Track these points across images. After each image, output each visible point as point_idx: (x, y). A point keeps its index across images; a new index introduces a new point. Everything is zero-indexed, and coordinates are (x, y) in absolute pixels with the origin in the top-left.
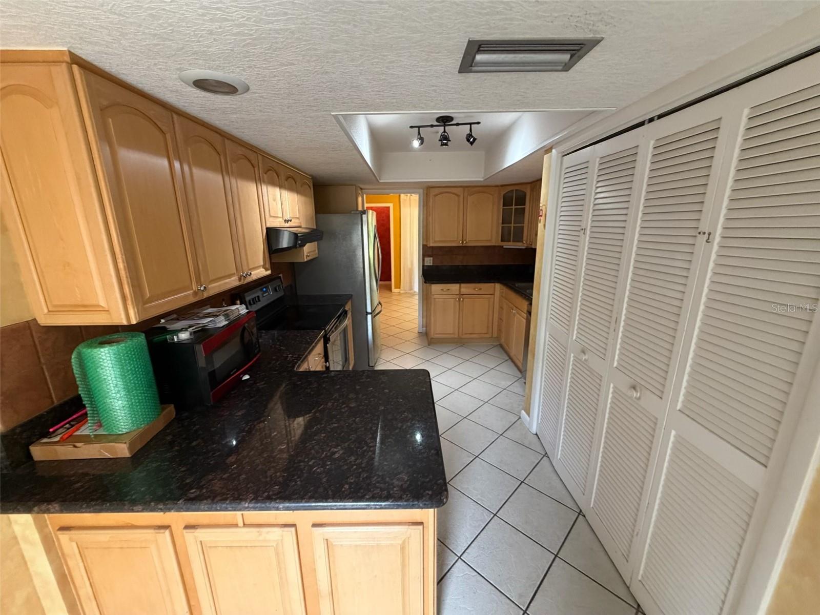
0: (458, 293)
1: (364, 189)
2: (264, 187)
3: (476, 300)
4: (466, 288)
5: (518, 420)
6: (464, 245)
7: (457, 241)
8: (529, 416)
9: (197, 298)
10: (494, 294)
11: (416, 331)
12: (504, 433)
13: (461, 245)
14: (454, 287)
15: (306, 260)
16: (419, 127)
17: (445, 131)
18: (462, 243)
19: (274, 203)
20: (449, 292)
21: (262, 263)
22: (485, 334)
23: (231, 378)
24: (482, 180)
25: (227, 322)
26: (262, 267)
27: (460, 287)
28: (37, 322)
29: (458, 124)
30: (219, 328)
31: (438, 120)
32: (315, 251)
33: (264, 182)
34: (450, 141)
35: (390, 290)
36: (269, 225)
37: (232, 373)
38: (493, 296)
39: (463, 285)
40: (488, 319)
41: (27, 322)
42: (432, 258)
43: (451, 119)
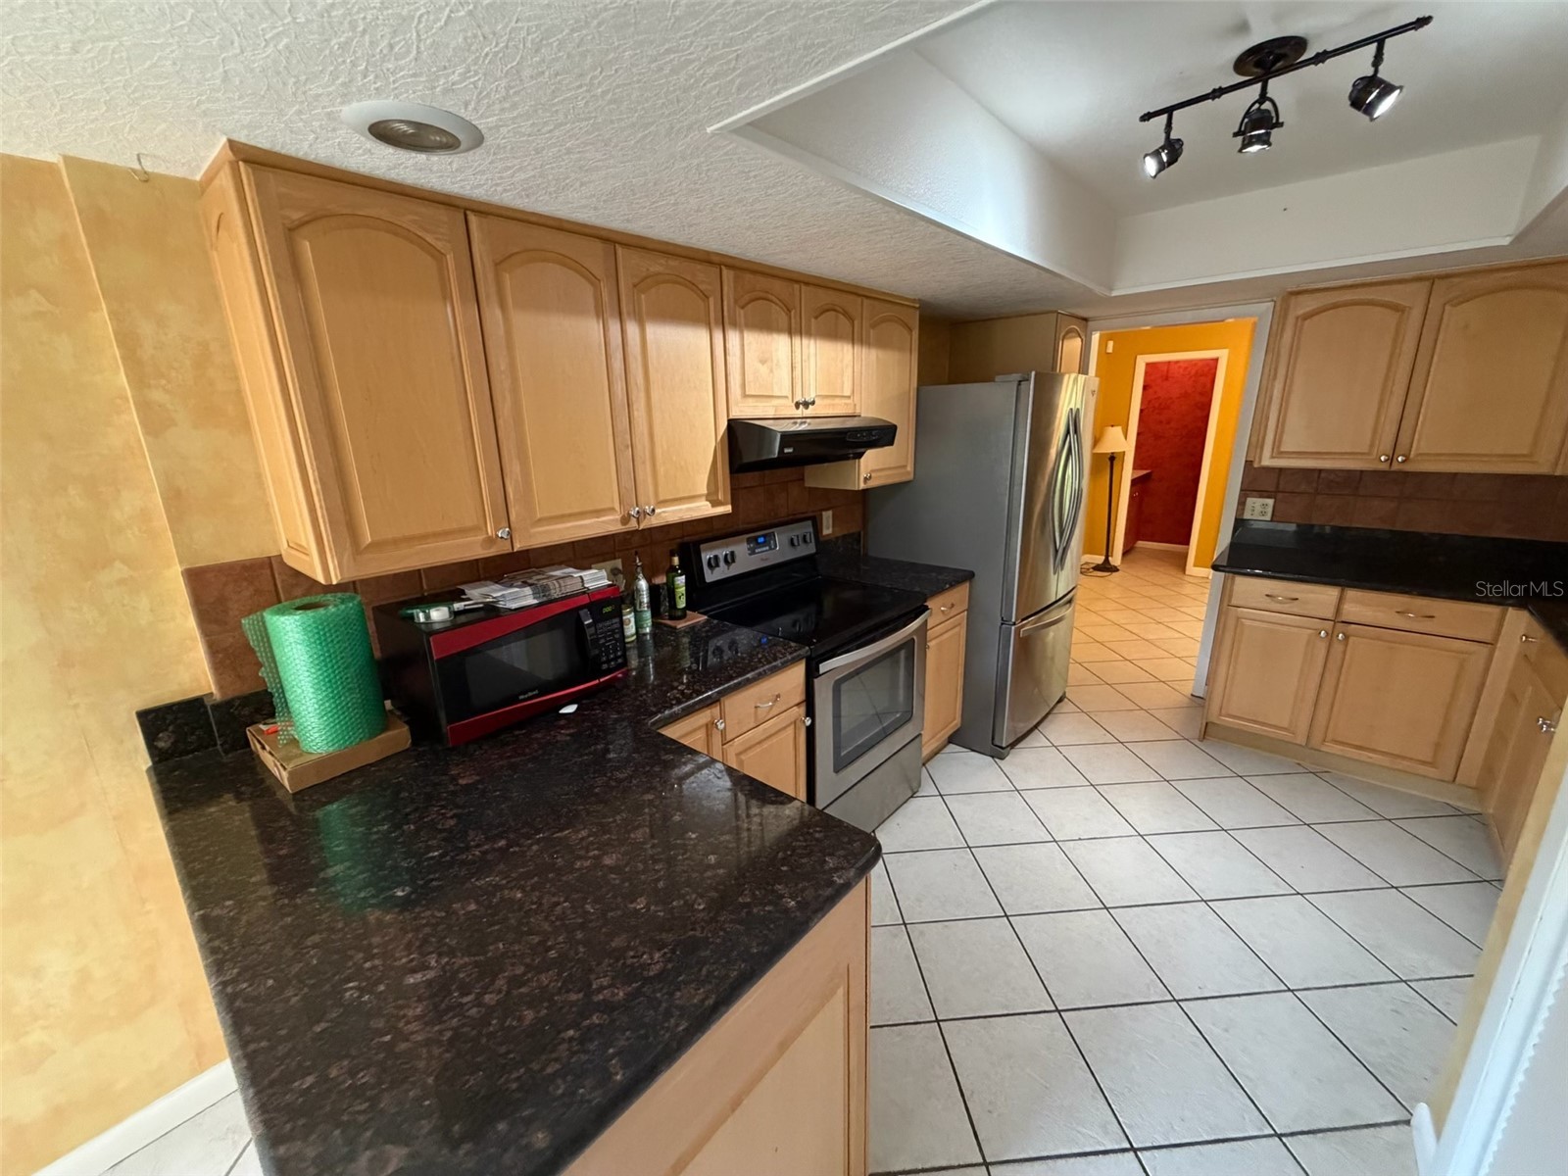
0: (1330, 615)
1: (1094, 319)
2: (733, 337)
3: (1406, 647)
4: (1364, 605)
5: (1395, 1123)
6: (1395, 467)
7: (1369, 454)
8: (1438, 1134)
9: (492, 550)
10: (1491, 644)
11: (1188, 689)
12: (1292, 1134)
13: (1384, 467)
14: (1321, 597)
15: (862, 486)
16: (1169, 111)
17: (1263, 97)
18: (1391, 460)
19: (764, 369)
20: (1295, 608)
21: (703, 489)
22: (1424, 763)
23: (519, 705)
24: (1506, 241)
25: (536, 601)
26: (704, 498)
27: (1341, 600)
28: (282, 559)
29: (1321, 57)
30: (510, 610)
31: (1240, 65)
32: (905, 467)
33: (735, 325)
34: (1279, 125)
35: (1183, 568)
36: (736, 414)
37: (522, 697)
38: (1484, 650)
39: (1351, 593)
40: (1446, 720)
41: (269, 558)
42: (1270, 502)
43: (1298, 44)
